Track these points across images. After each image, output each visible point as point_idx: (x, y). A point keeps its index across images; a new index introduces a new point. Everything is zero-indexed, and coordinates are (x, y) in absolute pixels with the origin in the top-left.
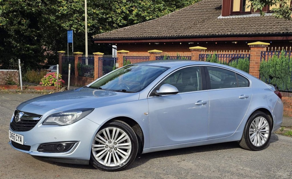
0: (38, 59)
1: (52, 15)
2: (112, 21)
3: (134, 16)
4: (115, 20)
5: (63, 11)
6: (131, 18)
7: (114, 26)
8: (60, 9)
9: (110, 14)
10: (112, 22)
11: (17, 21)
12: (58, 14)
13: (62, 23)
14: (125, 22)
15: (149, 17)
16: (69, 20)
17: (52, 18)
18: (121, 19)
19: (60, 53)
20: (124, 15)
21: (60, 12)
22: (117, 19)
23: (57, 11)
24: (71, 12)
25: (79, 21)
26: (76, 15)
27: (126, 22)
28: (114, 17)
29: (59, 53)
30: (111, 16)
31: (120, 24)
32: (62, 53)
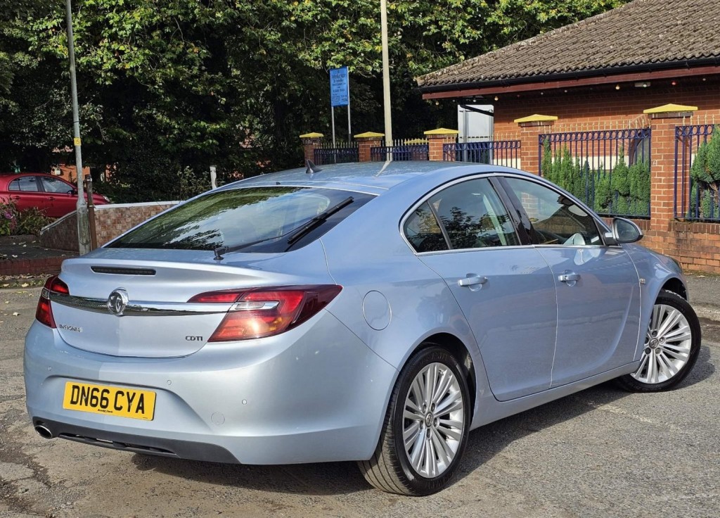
0: (229, 161)
1: (269, 29)
2: (437, 33)
3: (501, 15)
4: (446, 31)
5: (302, 14)
6: (494, 22)
7: (445, 49)
8: (293, 10)
9: (432, 13)
10: (440, 37)
11: (174, 53)
12: (288, 23)
13: (300, 50)
14: (476, 34)
15: (548, 13)
16: (320, 41)
17: (273, 36)
18: (466, 24)
19: (310, 138)
20: (471, 14)
21: (293, 18)
22: (453, 27)
23: (286, 16)
24: (323, 15)
25: (347, 40)
26: (340, 22)
27: (479, 32)
28: (445, 21)
29: (306, 138)
30: (436, 18)
31: (462, 41)
32: (314, 140)
